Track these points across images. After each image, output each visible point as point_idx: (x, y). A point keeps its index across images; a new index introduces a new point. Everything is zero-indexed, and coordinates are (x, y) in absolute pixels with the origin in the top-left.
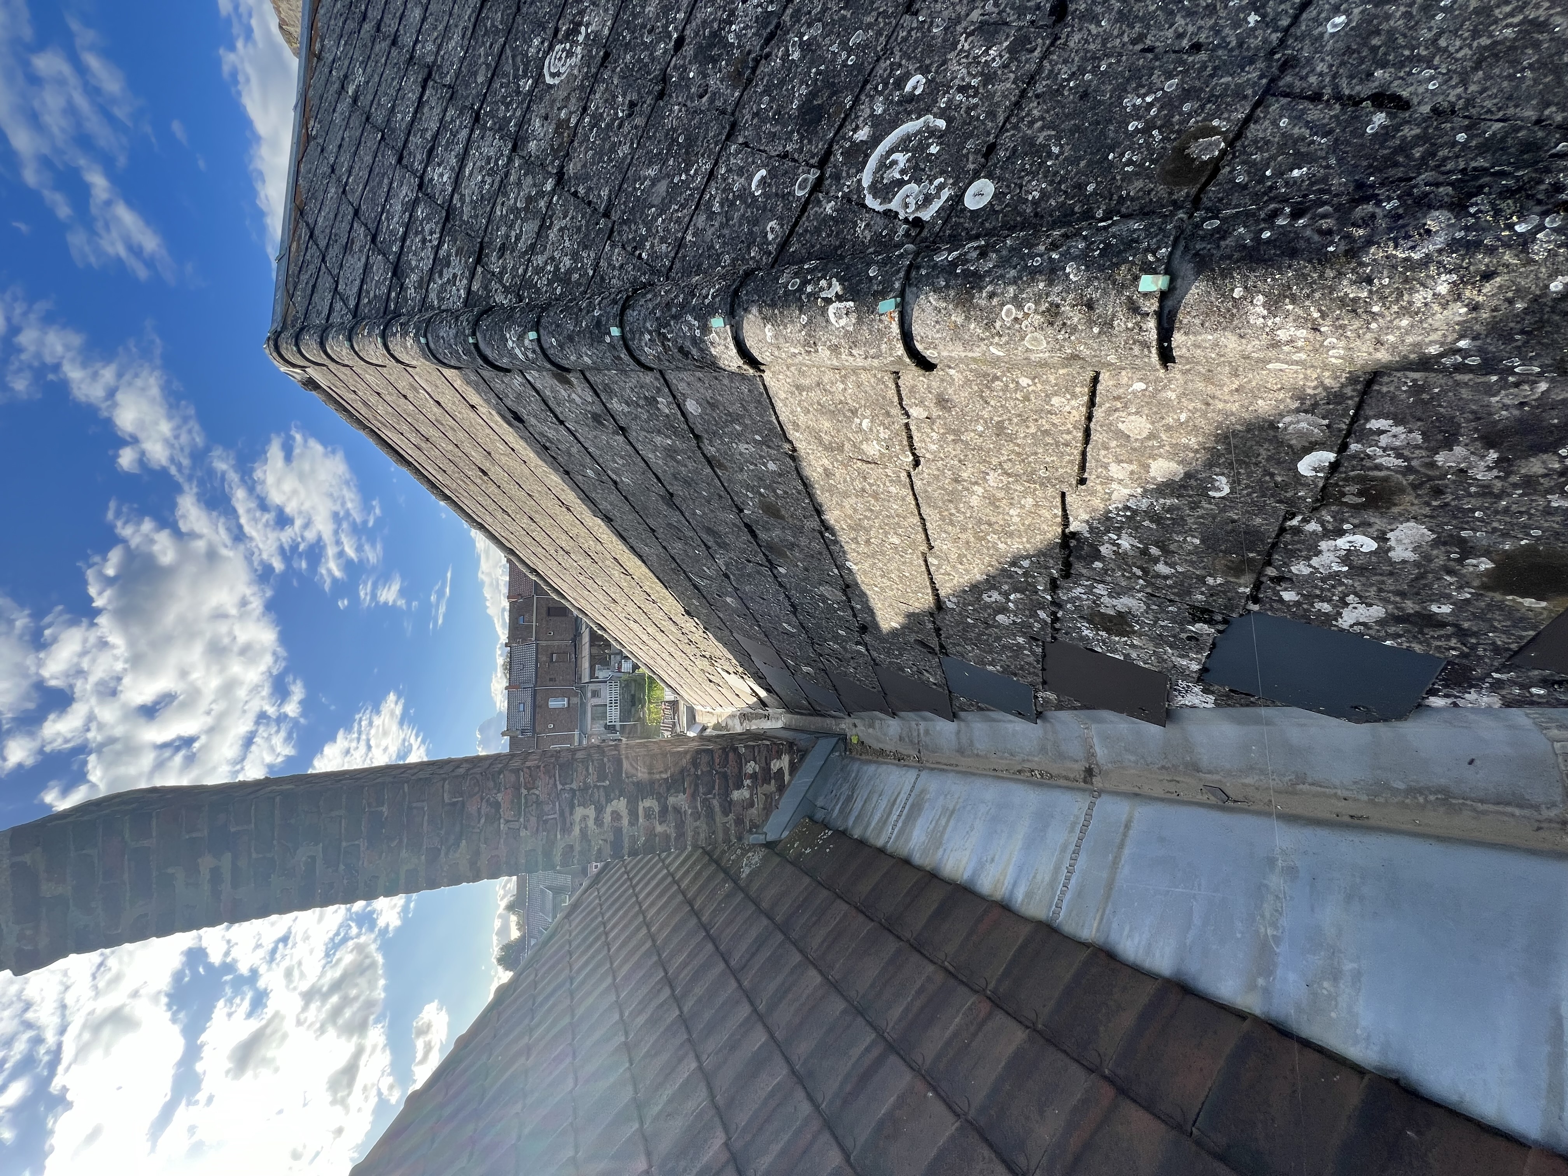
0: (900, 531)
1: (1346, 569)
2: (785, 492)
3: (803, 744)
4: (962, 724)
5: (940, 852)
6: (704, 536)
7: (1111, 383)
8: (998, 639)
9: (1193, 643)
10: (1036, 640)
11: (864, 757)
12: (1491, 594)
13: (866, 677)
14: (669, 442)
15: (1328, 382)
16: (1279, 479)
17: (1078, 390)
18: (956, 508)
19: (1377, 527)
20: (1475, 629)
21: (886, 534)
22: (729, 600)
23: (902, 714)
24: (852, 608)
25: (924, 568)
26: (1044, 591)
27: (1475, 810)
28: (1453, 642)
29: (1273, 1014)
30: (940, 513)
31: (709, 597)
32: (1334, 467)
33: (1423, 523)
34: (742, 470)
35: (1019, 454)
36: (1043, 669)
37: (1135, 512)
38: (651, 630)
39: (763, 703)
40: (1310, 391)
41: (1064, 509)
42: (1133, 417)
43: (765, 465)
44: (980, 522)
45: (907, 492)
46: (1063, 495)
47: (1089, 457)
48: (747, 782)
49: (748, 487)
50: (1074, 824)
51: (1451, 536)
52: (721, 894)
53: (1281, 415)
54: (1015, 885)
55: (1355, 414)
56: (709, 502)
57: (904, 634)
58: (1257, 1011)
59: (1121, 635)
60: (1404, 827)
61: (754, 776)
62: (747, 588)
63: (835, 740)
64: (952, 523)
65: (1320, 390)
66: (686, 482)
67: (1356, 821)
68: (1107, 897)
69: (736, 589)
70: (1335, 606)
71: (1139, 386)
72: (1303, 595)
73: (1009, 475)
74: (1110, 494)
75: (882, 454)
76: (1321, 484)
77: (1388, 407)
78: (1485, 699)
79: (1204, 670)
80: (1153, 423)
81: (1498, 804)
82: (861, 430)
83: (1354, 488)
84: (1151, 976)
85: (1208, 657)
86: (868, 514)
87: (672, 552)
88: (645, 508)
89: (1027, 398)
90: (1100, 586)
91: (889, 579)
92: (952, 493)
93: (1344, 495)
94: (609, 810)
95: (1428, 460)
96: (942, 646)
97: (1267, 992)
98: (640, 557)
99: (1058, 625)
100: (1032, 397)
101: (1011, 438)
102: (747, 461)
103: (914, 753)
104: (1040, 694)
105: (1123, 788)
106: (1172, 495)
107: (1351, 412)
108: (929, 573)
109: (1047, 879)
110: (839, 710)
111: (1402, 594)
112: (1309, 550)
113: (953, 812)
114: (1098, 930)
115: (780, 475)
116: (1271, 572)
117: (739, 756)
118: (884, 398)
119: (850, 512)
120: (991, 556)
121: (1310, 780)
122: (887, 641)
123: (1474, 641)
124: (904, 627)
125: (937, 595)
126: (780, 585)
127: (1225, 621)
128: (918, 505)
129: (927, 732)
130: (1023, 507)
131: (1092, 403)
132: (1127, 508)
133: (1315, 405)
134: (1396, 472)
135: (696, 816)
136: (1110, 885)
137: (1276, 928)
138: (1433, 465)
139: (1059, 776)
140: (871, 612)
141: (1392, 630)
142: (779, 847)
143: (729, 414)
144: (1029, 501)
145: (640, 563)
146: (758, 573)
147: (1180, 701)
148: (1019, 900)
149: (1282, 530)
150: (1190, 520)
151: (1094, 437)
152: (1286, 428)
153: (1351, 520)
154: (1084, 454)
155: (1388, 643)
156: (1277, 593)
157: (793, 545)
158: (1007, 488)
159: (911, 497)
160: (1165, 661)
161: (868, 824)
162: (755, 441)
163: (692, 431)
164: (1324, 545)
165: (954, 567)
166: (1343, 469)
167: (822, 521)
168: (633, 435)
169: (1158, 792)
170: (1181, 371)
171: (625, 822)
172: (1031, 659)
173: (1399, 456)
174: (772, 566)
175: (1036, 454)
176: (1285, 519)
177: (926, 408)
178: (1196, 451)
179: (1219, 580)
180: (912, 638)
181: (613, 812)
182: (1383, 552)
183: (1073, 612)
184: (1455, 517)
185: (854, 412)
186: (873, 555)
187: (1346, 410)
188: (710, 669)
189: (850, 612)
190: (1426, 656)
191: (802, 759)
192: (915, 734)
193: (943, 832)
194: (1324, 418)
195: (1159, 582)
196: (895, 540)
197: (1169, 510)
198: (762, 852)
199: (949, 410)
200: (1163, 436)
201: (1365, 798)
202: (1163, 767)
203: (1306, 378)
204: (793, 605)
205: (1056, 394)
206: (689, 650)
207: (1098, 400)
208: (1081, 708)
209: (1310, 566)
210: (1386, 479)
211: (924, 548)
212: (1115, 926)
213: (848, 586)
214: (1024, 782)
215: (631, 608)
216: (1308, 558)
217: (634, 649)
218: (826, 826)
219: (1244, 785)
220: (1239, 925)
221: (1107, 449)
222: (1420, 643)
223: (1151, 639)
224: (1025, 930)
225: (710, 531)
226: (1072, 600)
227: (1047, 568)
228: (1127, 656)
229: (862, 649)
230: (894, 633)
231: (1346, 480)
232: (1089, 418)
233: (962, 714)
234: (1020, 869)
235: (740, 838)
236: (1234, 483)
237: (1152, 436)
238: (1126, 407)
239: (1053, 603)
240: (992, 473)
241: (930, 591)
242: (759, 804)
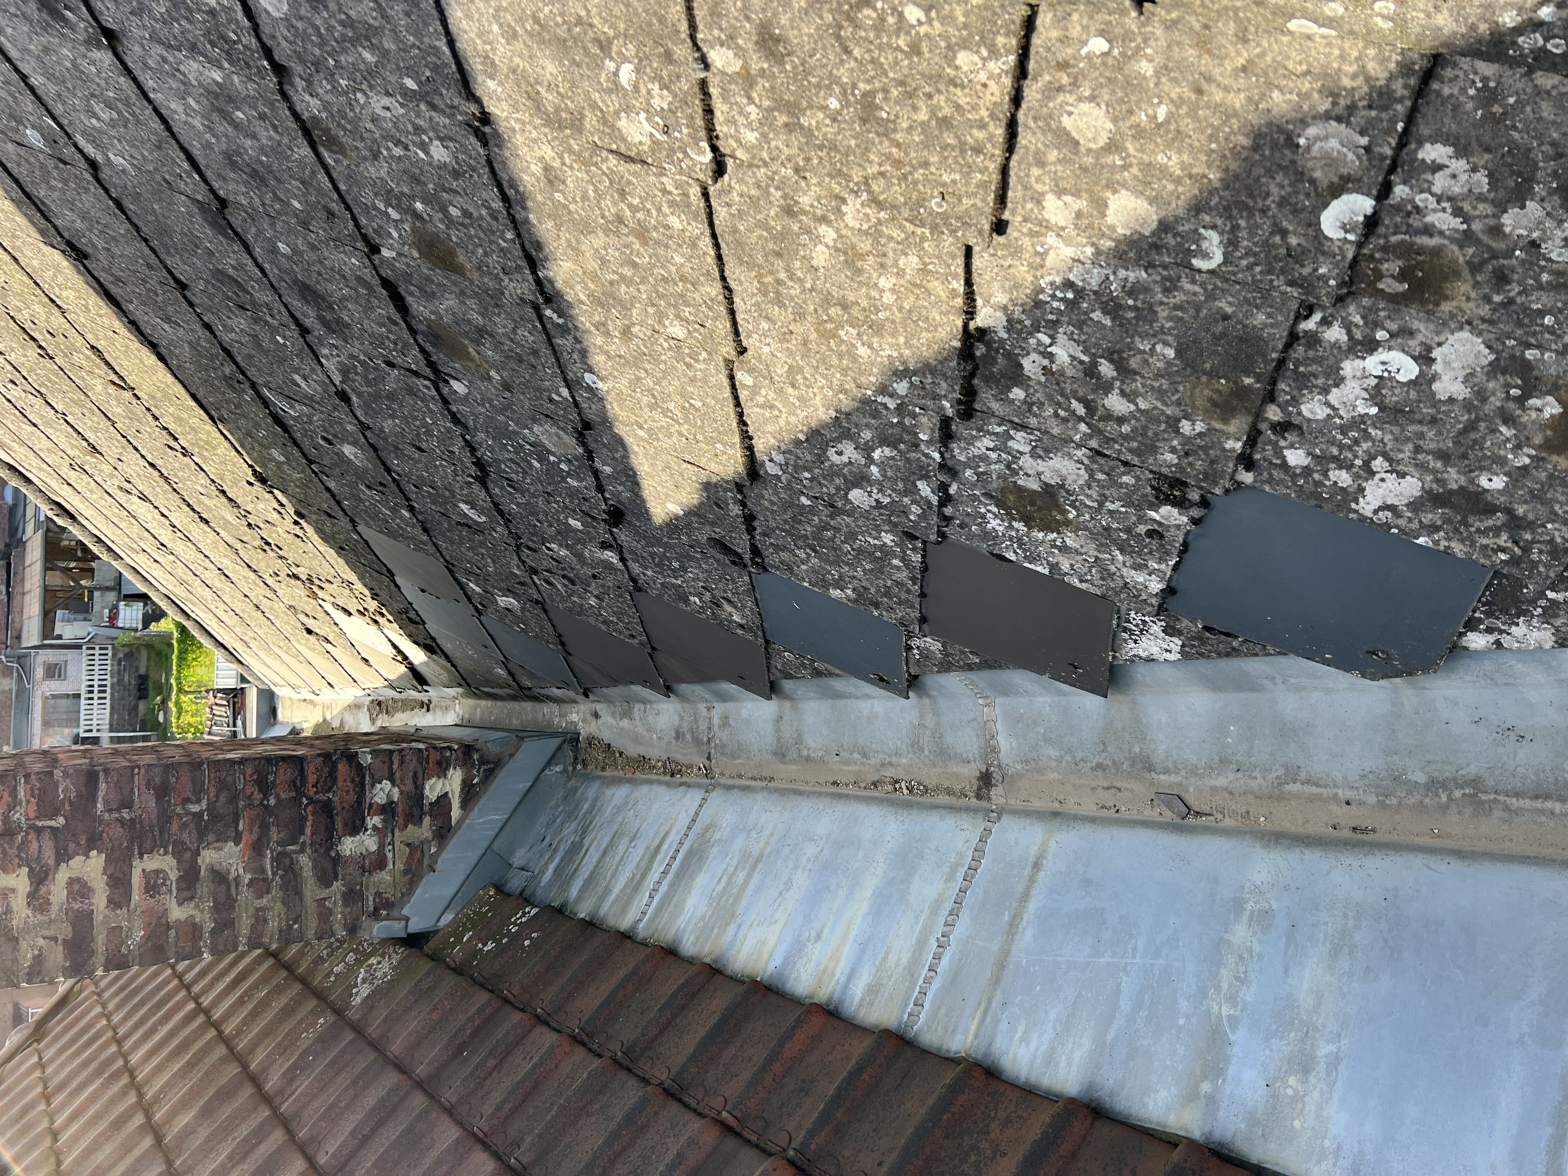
0: (687, 312)
1: (1374, 410)
2: (466, 213)
3: (493, 750)
4: (787, 704)
5: (731, 930)
6: (296, 304)
7: (1055, 34)
8: (851, 536)
9: (1155, 542)
10: (912, 537)
11: (608, 773)
12: (1554, 458)
13: (619, 614)
14: (217, 76)
15: (1372, 67)
16: (1293, 241)
17: (1000, 40)
18: (788, 270)
19: (1420, 338)
20: (1531, 517)
21: (661, 316)
22: (348, 450)
23: (684, 688)
24: (596, 473)
25: (727, 393)
26: (929, 442)
27: (1507, 808)
28: (1503, 540)
29: (1217, 1135)
30: (759, 277)
31: (306, 444)
32: (1371, 223)
33: (1479, 334)
34: (376, 155)
35: (898, 164)
36: (923, 595)
37: (1080, 293)
38: (181, 517)
39: (418, 677)
40: (1346, 82)
41: (969, 283)
42: (1085, 107)
43: (424, 147)
44: (827, 300)
45: (699, 228)
46: (968, 252)
47: (1013, 180)
48: (374, 821)
49: (389, 197)
50: (956, 866)
51: (1513, 357)
52: (307, 1037)
53: (1304, 123)
54: (852, 975)
55: (1406, 130)
56: (305, 224)
57: (689, 525)
58: (1196, 1133)
59: (1047, 527)
60: (1419, 841)
61: (388, 810)
62: (388, 425)
63: (555, 742)
64: (779, 301)
65: (1360, 80)
66: (254, 174)
67: (1359, 836)
68: (996, 981)
69: (364, 427)
70: (1356, 477)
71: (1098, 45)
72: (1314, 456)
73: (880, 205)
74: (1043, 255)
75: (655, 142)
76: (1350, 255)
77: (1450, 125)
78: (1536, 634)
79: (1169, 591)
80: (1115, 120)
81: (1536, 797)
82: (616, 87)
83: (1392, 266)
84: (1048, 1097)
85: (1177, 565)
86: (627, 272)
87: (227, 338)
88: (164, 231)
89: (915, 50)
90: (1020, 435)
91: (665, 412)
92: (781, 237)
93: (1379, 276)
94: (63, 875)
95: (1492, 222)
96: (756, 551)
97: (1212, 1101)
98: (153, 346)
99: (948, 511)
100: (925, 47)
101: (886, 129)
102: (387, 137)
103: (701, 762)
104: (915, 642)
105: (1037, 804)
106: (1137, 263)
107: (1400, 126)
108: (738, 404)
109: (904, 961)
110: (567, 685)
111: (1444, 456)
112: (1327, 376)
113: (758, 860)
114: (976, 1036)
115: (456, 174)
116: (1273, 413)
117: (360, 770)
118: (662, 20)
119: (593, 265)
120: (844, 371)
121: (1303, 775)
122: (659, 542)
123: (1528, 536)
124: (690, 513)
125: (750, 448)
126: (455, 419)
127: (1204, 503)
128: (719, 257)
129: (725, 722)
130: (901, 273)
131: (1021, 72)
132: (1068, 284)
133: (1352, 108)
134: (1452, 240)
135: (260, 885)
136: (1001, 965)
137: (1235, 1005)
138: (1496, 231)
139: (937, 789)
140: (631, 479)
141: (1427, 518)
142: (432, 944)
143: (349, 23)
144: (910, 263)
145: (153, 360)
146: (412, 391)
147: (1131, 649)
148: (857, 999)
149: (1293, 337)
150: (1163, 313)
151: (1024, 139)
152: (1308, 148)
153: (1388, 324)
154: (1004, 171)
155: (1421, 541)
156: (1279, 452)
157: (481, 332)
158: (875, 233)
159: (708, 240)
160: (1112, 575)
161: (607, 891)
162: (406, 93)
163: (268, 53)
164: (1349, 367)
165: (780, 392)
166: (1381, 230)
167: (539, 282)
168: (133, 53)
169: (1089, 807)
170: (1163, 22)
171: (100, 900)
172: (903, 576)
173: (1457, 212)
174: (439, 378)
175: (926, 164)
176: (1300, 317)
177: (740, 53)
178: (1178, 181)
179: (1200, 427)
180: (703, 535)
181: (71, 882)
182: (1424, 382)
183: (974, 486)
184: (1519, 324)
185: (605, 46)
186: (636, 361)
187: (1393, 122)
188: (309, 605)
189: (591, 481)
190: (1469, 561)
191: (489, 776)
192: (703, 726)
193: (738, 897)
194: (1362, 133)
195: (1111, 428)
196: (677, 330)
197: (1132, 291)
198: (397, 955)
199: (781, 63)
200: (1131, 148)
201: (1372, 799)
202: (1100, 766)
203: (1342, 57)
204: (479, 464)
205: (964, 45)
206: (266, 563)
207: (1032, 65)
208: (980, 667)
209: (1328, 404)
210: (1437, 252)
211: (728, 349)
212: (1003, 1026)
213: (587, 425)
214: (881, 801)
215: (133, 466)
216: (1325, 391)
217: (142, 562)
218: (525, 899)
219: (1214, 789)
220: (1184, 1005)
221: (1041, 164)
222: (1462, 541)
223: (1093, 536)
224: (859, 1048)
225: (306, 292)
226: (973, 462)
227: (936, 397)
228: (1054, 567)
229: (611, 556)
230: (674, 526)
231: (1385, 249)
232: (1017, 100)
233: (787, 685)
234: (863, 947)
235: (353, 929)
236: (1231, 244)
237: (1113, 146)
238: (1075, 84)
239: (943, 466)
240: (850, 199)
241: (737, 439)
242: (396, 861)
